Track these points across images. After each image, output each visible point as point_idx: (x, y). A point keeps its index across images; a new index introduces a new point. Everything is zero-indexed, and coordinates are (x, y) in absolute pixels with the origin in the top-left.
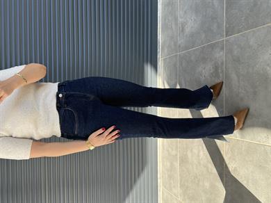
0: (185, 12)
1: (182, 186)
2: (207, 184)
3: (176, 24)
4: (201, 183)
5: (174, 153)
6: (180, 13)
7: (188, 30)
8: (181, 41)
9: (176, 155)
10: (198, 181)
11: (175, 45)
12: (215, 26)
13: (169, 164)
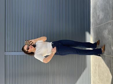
0: (99, 11)
1: (99, 75)
2: (106, 74)
3: (97, 15)
4: (104, 74)
5: (96, 63)
6: (98, 12)
7: (100, 18)
8: (98, 22)
9: (97, 64)
10: (104, 73)
11: (96, 23)
12: (108, 16)
13: (94, 68)
